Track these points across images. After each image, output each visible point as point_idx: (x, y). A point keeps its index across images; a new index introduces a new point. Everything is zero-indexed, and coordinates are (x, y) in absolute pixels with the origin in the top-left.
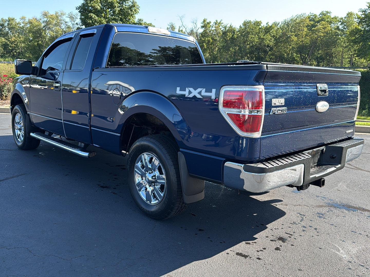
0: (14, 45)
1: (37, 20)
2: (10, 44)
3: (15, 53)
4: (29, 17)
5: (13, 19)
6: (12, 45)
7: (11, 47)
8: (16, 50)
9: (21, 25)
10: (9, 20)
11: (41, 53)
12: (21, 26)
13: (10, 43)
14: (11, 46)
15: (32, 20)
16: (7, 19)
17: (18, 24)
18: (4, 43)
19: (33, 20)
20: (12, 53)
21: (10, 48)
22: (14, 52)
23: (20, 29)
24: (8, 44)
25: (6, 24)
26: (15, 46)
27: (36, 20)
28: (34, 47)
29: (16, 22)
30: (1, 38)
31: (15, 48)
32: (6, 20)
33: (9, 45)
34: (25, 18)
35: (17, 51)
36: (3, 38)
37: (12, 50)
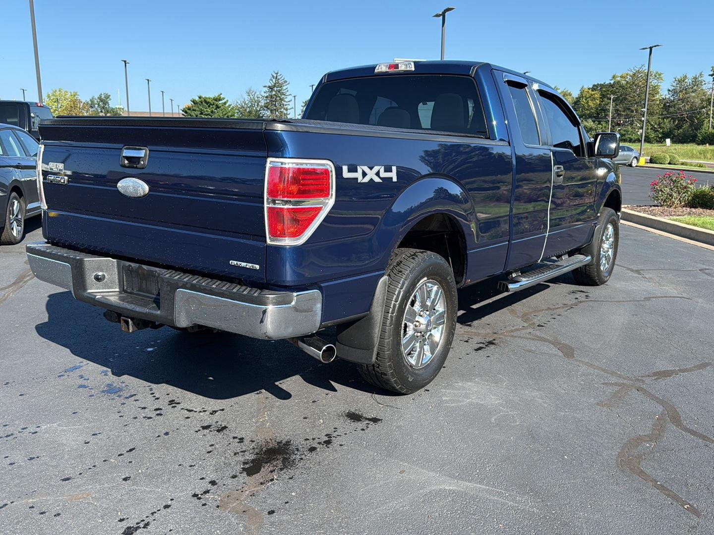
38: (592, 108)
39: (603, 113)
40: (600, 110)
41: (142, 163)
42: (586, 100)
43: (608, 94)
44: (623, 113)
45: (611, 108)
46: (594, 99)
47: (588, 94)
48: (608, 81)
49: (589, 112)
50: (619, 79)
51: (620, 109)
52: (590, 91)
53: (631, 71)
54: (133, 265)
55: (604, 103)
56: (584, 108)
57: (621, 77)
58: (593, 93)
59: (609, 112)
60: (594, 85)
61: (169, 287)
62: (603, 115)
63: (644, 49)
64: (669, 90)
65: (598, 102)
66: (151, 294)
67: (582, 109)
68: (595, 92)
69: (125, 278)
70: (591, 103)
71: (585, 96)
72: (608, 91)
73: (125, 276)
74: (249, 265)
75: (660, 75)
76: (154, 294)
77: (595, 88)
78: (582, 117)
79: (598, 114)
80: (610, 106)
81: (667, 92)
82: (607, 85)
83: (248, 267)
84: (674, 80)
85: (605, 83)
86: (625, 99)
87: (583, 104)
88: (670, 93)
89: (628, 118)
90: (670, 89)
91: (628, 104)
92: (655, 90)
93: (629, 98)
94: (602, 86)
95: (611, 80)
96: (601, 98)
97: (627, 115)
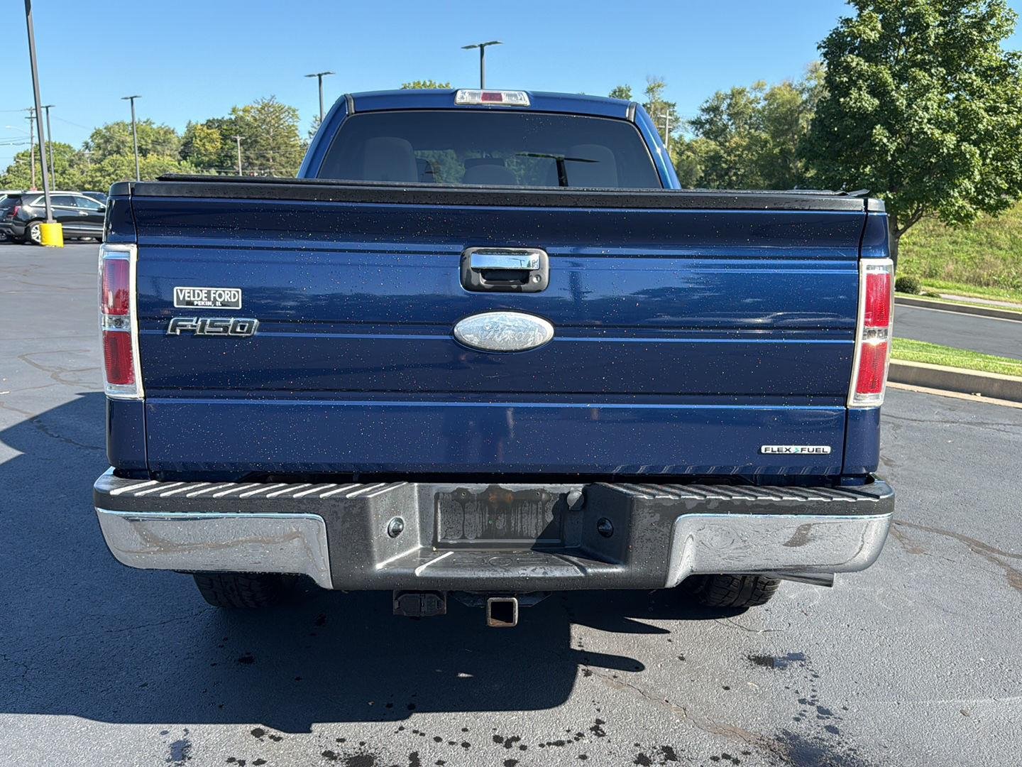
0: (735, 156)
1: (793, 86)
2: (725, 155)
3: (734, 178)
4: (773, 82)
5: (741, 92)
6: (729, 158)
7: (725, 162)
8: (736, 169)
9: (759, 103)
10: (733, 95)
11: (787, 173)
12: (759, 107)
13: (725, 152)
14: (727, 160)
15: (779, 89)
16: (729, 92)
17: (751, 103)
18: (712, 154)
19: (783, 88)
20: (726, 177)
21: (723, 165)
22: (732, 173)
23: (755, 116)
24: (721, 157)
25: (724, 107)
26: (737, 158)
27: (788, 88)
28: (770, 158)
29: (749, 99)
30: (708, 140)
31: (736, 163)
32: (726, 95)
33: (724, 157)
34: (763, 85)
35: (739, 173)
36: (713, 143)
37: (729, 169)
38: (211, 153)
39: (229, 162)
40: (224, 156)
41: (535, 280)
42: (201, 141)
43: (231, 134)
44: (256, 162)
45: (239, 152)
46: (212, 141)
47: (202, 133)
48: (227, 116)
49: (207, 159)
50: (241, 113)
51: (252, 156)
52: (205, 128)
53: (258, 103)
54: (472, 487)
55: (227, 146)
56: (199, 153)
57: (243, 111)
58: (209, 131)
59: (237, 159)
60: (209, 121)
61: (658, 515)
62: (230, 165)
63: (310, 76)
64: (310, 133)
65: (218, 144)
66: (522, 537)
67: (197, 154)
68: (212, 130)
69: (439, 519)
70: (208, 146)
71: (199, 136)
72: (231, 129)
73: (439, 515)
74: (810, 449)
75: (294, 111)
76: (532, 538)
77: (210, 124)
78: (199, 166)
79: (222, 162)
80: (237, 152)
81: (307, 136)
82: (227, 121)
83: (806, 452)
84: (314, 119)
85: (223, 118)
86: (256, 142)
87: (197, 147)
88: (312, 136)
89: (264, 170)
90: (311, 131)
91: (261, 150)
92: (292, 132)
93: (262, 141)
94: (220, 123)
95: (231, 114)
96: (222, 139)
97: (261, 165)
